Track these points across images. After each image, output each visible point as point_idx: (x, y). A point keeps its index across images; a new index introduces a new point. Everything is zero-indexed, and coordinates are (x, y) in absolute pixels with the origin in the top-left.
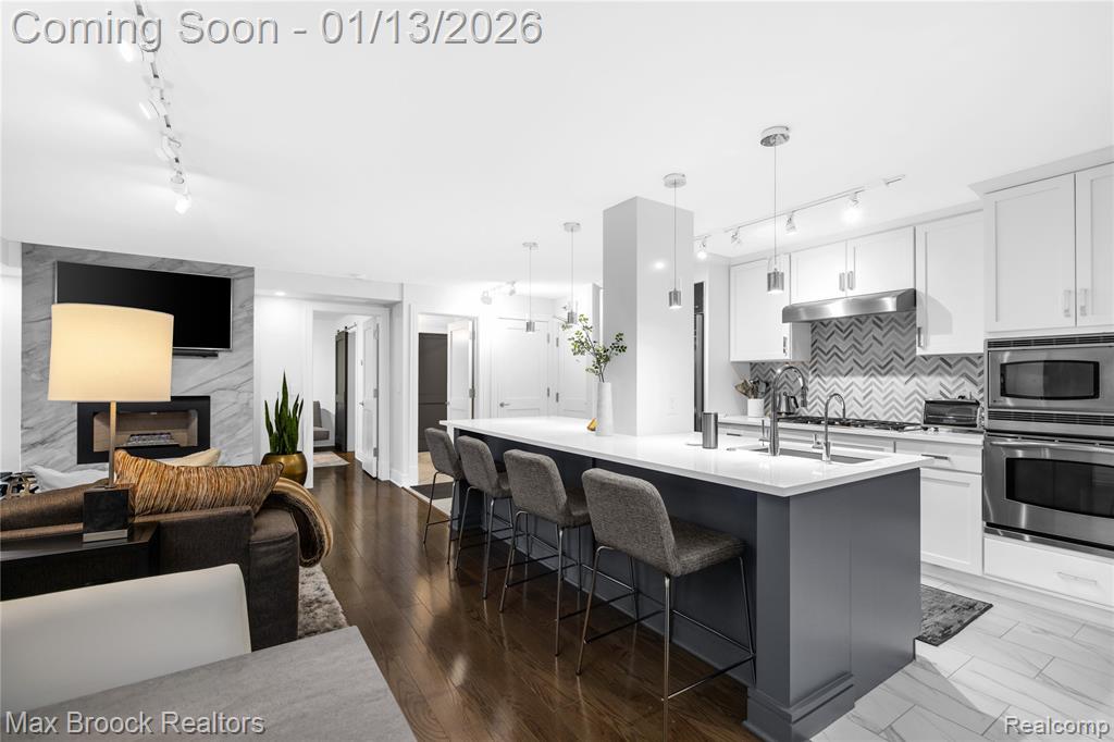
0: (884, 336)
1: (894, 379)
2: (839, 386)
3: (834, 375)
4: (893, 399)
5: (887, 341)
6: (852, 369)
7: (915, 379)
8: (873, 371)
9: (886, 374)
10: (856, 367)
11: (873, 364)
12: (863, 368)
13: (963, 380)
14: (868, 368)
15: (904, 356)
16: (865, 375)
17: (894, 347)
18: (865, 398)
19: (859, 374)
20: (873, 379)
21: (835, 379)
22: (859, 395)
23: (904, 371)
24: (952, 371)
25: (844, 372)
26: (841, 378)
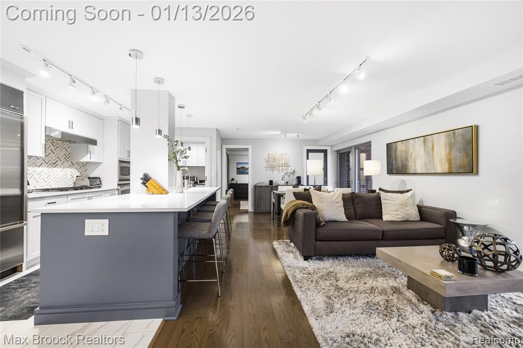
0: (55, 149)
1: (58, 169)
2: (35, 172)
3: (34, 166)
4: (57, 178)
5: (56, 152)
6: (42, 164)
7: (64, 170)
8: (50, 165)
9: (55, 167)
10: (44, 162)
11: (50, 162)
12: (47, 164)
13: (76, 170)
14: (48, 164)
15: (61, 159)
16: (48, 167)
17: (58, 155)
18: (47, 178)
19: (45, 166)
20: (50, 169)
21: (34, 168)
22: (45, 177)
23: (61, 166)
24: (74, 167)
25: (38, 165)
26: (37, 168)
